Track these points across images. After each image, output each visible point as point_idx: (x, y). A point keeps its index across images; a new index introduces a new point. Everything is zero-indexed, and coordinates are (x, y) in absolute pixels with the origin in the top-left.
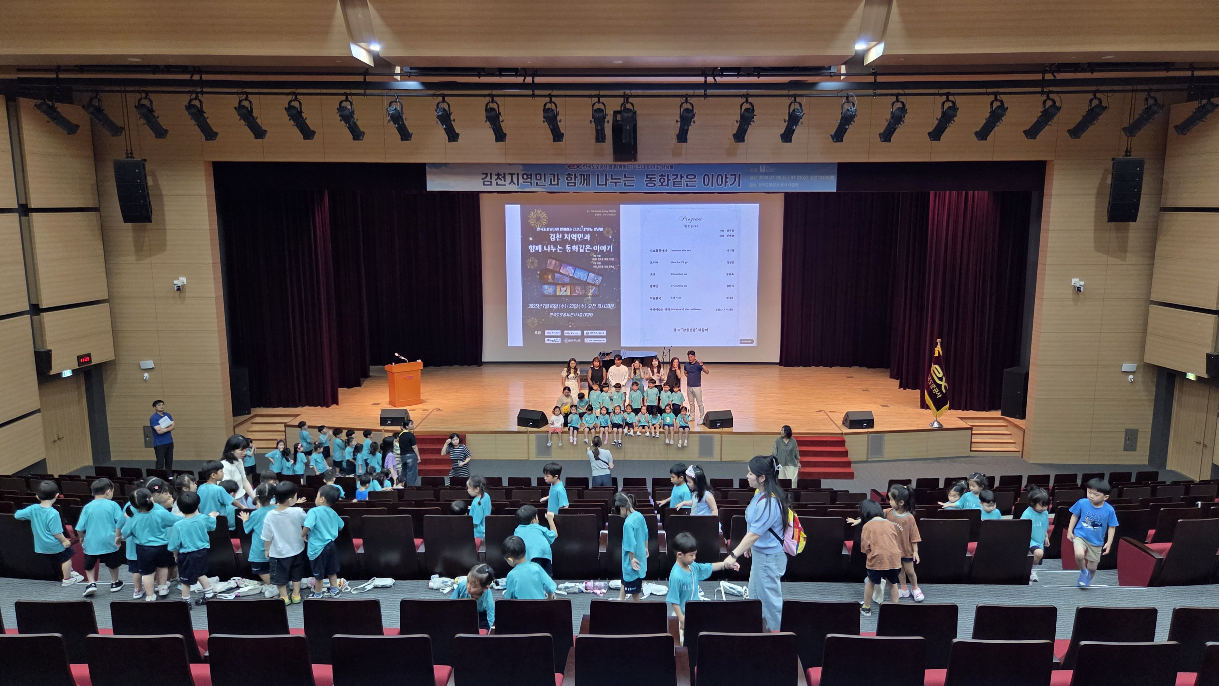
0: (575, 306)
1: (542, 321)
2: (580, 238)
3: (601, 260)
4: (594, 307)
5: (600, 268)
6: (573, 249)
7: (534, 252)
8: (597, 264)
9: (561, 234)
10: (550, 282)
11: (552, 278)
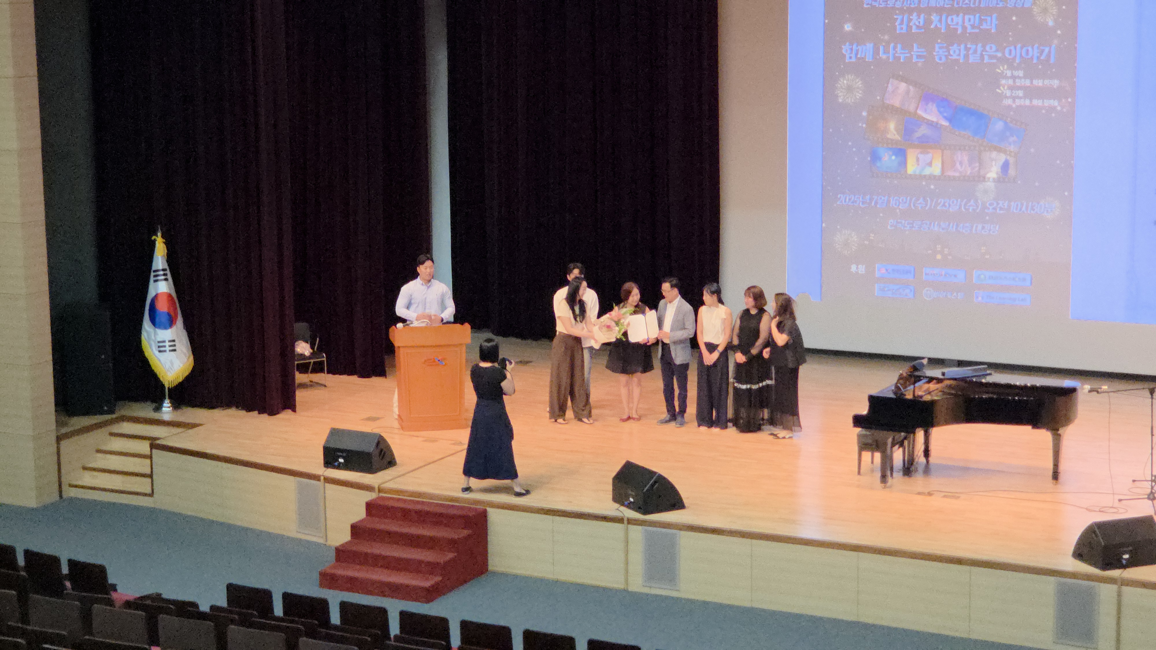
0: (953, 206)
1: (868, 239)
2: (971, 25)
3: (1025, 84)
4: (1001, 209)
5: (1020, 106)
6: (951, 55)
7: (854, 60)
8: (1013, 95)
9: (922, 16)
10: (892, 140)
11: (896, 129)
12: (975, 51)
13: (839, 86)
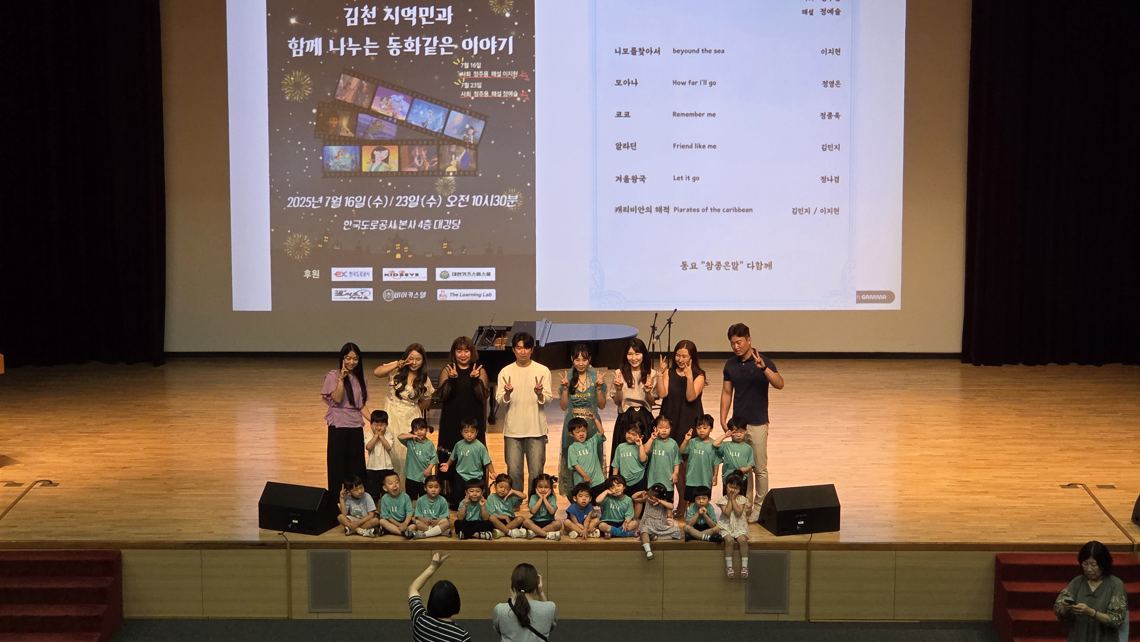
0: (412, 202)
1: (321, 242)
2: (425, 17)
3: (483, 76)
4: (463, 203)
5: (479, 98)
6: (407, 49)
7: (301, 54)
8: (472, 87)
9: (374, 9)
10: (345, 137)
11: (349, 126)
12: (431, 45)
13: (285, 83)
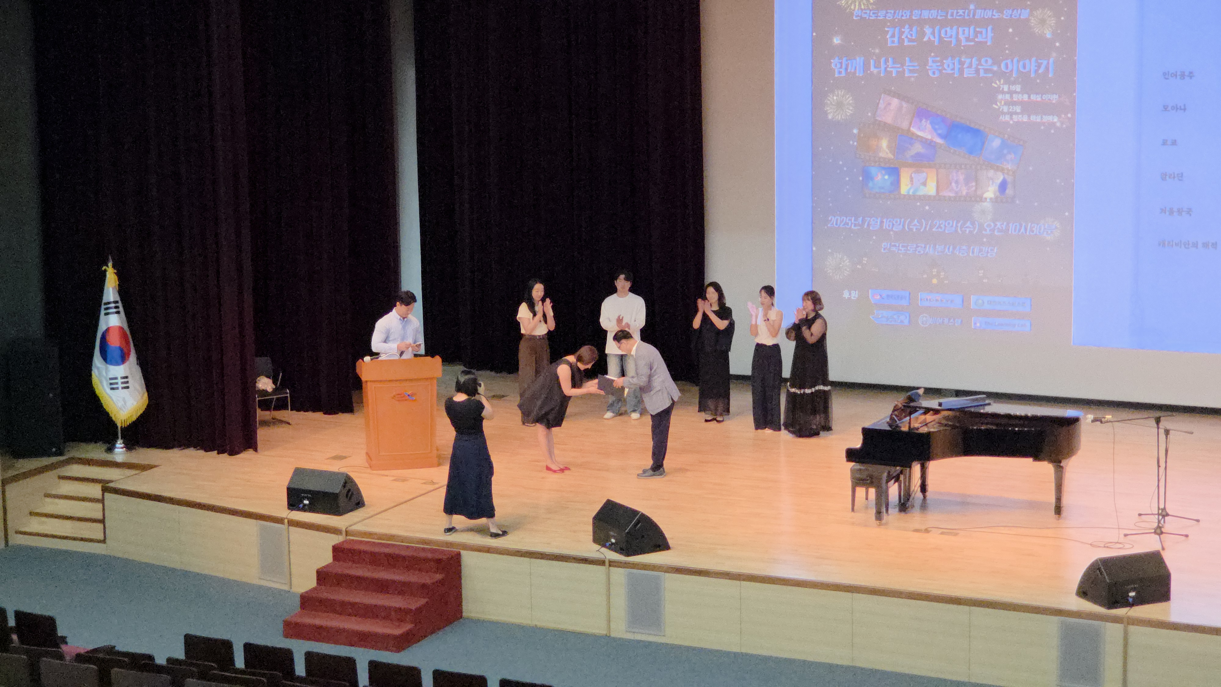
1: (861, 263)
2: (966, 38)
3: (1023, 99)
4: (1000, 231)
5: (1018, 122)
6: (945, 69)
7: (843, 74)
8: (1011, 110)
9: (914, 29)
10: (884, 159)
11: (889, 147)
12: (970, 66)
13: (828, 102)
